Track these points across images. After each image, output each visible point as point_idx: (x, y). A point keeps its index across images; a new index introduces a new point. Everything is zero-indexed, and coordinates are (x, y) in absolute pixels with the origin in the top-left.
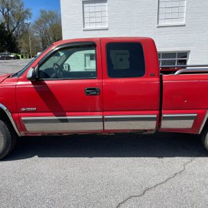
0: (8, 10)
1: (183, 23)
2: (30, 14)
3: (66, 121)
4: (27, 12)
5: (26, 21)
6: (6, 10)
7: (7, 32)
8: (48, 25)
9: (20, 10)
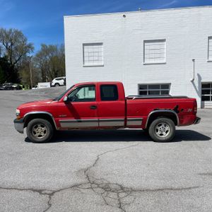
0: (12, 45)
1: (164, 61)
2: (32, 49)
3: (80, 121)
4: (30, 46)
5: (28, 55)
6: (9, 44)
7: (9, 64)
8: (48, 57)
9: (23, 45)
